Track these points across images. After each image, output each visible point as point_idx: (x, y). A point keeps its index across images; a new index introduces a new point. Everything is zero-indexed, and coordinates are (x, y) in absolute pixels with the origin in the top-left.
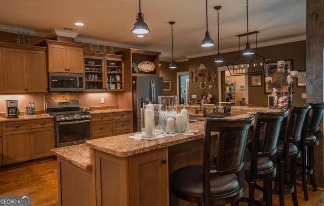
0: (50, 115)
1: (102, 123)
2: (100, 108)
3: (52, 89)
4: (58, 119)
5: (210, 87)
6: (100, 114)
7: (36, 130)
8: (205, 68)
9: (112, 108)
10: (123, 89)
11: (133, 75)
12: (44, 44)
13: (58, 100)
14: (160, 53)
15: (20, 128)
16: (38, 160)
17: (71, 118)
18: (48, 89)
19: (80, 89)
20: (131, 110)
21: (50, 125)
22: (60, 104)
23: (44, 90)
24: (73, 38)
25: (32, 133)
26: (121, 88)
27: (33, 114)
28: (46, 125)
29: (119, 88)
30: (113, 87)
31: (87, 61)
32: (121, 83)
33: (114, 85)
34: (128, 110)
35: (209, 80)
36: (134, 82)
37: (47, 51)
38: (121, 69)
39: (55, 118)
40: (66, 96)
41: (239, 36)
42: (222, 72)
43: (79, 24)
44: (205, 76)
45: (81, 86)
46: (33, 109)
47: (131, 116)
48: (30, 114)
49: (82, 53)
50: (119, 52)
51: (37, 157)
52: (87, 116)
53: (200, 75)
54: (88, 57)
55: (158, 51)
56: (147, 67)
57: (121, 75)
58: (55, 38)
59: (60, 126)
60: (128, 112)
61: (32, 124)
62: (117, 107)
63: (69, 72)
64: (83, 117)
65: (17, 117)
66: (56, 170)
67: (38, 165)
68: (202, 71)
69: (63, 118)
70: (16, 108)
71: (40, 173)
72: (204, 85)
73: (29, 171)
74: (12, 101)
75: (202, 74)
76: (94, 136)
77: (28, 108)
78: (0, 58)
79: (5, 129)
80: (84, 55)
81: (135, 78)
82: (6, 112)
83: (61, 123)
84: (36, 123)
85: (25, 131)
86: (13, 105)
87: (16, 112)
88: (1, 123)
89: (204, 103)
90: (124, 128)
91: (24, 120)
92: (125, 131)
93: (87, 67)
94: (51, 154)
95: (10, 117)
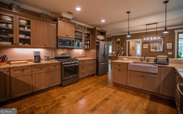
0: (58, 61)
1: (83, 65)
2: (79, 57)
3: (59, 46)
4: (63, 63)
5: (122, 48)
7: (51, 70)
8: (120, 40)
9: (84, 57)
11: (97, 41)
12: (55, 20)
13: (60, 52)
14: (107, 31)
15: (43, 69)
17: (70, 63)
18: (57, 46)
19: (73, 47)
20: (95, 58)
21: (59, 67)
22: (62, 54)
23: (54, 47)
24: (70, 19)
25: (49, 72)
26: (90, 47)
27: (48, 60)
28: (57, 67)
29: (88, 47)
31: (76, 32)
32: (90, 45)
33: (86, 46)
36: (97, 44)
37: (57, 24)
38: (90, 38)
39: (61, 63)
40: (64, 51)
41: (147, 25)
42: (128, 42)
43: (78, 9)
45: (73, 45)
46: (48, 57)
47: (95, 61)
48: (47, 60)
50: (89, 29)
51: (52, 85)
52: (77, 62)
54: (76, 30)
56: (101, 37)
57: (90, 41)
58: (62, 18)
60: (94, 60)
61: (49, 66)
62: (86, 57)
63: (68, 37)
64: (75, 62)
65: (40, 62)
66: (66, 96)
67: (53, 90)
68: (118, 41)
69: (66, 63)
70: (39, 57)
71: (57, 98)
72: (119, 47)
73: (49, 96)
74: (37, 52)
75: (118, 43)
76: (80, 72)
77: (45, 56)
78: (31, 26)
79: (33, 70)
80: (75, 29)
81: (98, 43)
82: (33, 58)
83: (65, 66)
84: (51, 66)
85: (45, 71)
86: (37, 54)
87: (39, 59)
88: (32, 66)
89: (120, 56)
90: (92, 67)
91: (45, 64)
92: (93, 69)
93: (76, 35)
94: (59, 83)
95: (35, 62)
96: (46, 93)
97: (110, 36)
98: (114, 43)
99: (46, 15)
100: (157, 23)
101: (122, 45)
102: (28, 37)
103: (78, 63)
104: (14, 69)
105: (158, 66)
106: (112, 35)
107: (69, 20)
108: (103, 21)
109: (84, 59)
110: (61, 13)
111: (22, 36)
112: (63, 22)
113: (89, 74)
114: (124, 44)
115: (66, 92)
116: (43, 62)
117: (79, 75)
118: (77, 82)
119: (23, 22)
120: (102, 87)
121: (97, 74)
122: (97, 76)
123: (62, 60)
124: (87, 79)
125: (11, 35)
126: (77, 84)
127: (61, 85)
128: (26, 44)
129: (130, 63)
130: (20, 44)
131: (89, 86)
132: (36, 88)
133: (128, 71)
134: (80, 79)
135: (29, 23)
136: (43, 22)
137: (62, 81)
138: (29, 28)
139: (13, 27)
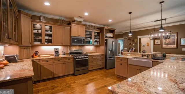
1: (93, 59)
2: (90, 53)
3: (72, 44)
4: (75, 57)
5: (134, 45)
6: (92, 55)
7: (66, 62)
9: (95, 53)
10: (100, 45)
11: (105, 38)
12: (69, 24)
13: (74, 49)
14: (116, 29)
15: (60, 61)
16: (67, 76)
17: (80, 57)
18: (71, 44)
19: (84, 44)
20: (104, 54)
21: (72, 60)
22: (75, 50)
23: (69, 44)
26: (99, 44)
27: (65, 55)
28: (70, 60)
29: (98, 44)
30: (96, 44)
31: (86, 31)
32: (99, 42)
33: (96, 43)
34: (103, 54)
35: (133, 42)
36: (106, 42)
37: (71, 27)
38: (99, 36)
39: (74, 57)
40: (77, 47)
41: (155, 21)
42: (140, 38)
43: (86, 14)
44: (131, 40)
45: (84, 43)
46: (64, 53)
48: (63, 55)
49: (85, 28)
50: (99, 28)
51: (67, 74)
52: (87, 56)
53: (129, 39)
55: (115, 28)
56: (110, 35)
57: (99, 39)
58: (74, 21)
59: (76, 60)
60: (103, 55)
62: (97, 52)
63: (79, 36)
64: (85, 57)
65: (59, 56)
66: (76, 82)
67: (67, 78)
68: (130, 38)
69: (77, 57)
70: (58, 52)
71: (69, 82)
72: (131, 44)
73: (64, 81)
74: (57, 49)
75: (130, 39)
76: (89, 65)
77: (62, 52)
78: (52, 30)
79: (54, 61)
80: (85, 29)
81: (106, 40)
82: (54, 53)
83: (76, 59)
84: (66, 59)
85: (62, 62)
86: (57, 51)
87: (58, 54)
88: (53, 58)
89: (131, 52)
90: (101, 62)
91: (62, 58)
92: (102, 63)
93: (86, 34)
94: (72, 73)
95: (55, 56)
96: (62, 79)
97: (122, 32)
98: (126, 40)
99: (63, 20)
100: (165, 19)
101: (133, 41)
102: (50, 38)
103: (88, 58)
104: (43, 60)
105: (152, 61)
106: (123, 32)
107: (81, 22)
108: (110, 21)
109: (94, 54)
110: (74, 18)
111: (47, 38)
112: (75, 25)
113: (98, 68)
114: (135, 40)
115: (76, 79)
116: (61, 56)
117: (88, 67)
118: (87, 73)
119: (47, 28)
120: (106, 78)
121: (106, 68)
122: (105, 70)
123: (75, 55)
124: (95, 72)
125: (40, 37)
126: (87, 74)
127: (73, 75)
128: (49, 43)
129: (129, 58)
130: (46, 43)
131: (95, 77)
132: (56, 75)
133: (128, 65)
134: (89, 71)
135: (51, 28)
136: (61, 27)
137: (74, 71)
138: (51, 31)
139: (41, 32)
